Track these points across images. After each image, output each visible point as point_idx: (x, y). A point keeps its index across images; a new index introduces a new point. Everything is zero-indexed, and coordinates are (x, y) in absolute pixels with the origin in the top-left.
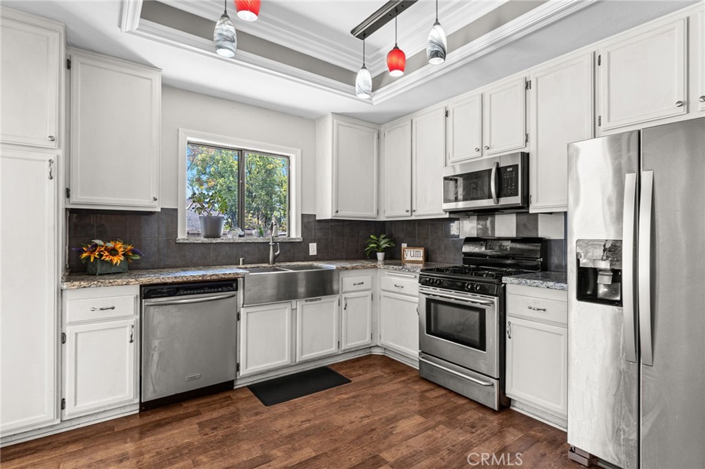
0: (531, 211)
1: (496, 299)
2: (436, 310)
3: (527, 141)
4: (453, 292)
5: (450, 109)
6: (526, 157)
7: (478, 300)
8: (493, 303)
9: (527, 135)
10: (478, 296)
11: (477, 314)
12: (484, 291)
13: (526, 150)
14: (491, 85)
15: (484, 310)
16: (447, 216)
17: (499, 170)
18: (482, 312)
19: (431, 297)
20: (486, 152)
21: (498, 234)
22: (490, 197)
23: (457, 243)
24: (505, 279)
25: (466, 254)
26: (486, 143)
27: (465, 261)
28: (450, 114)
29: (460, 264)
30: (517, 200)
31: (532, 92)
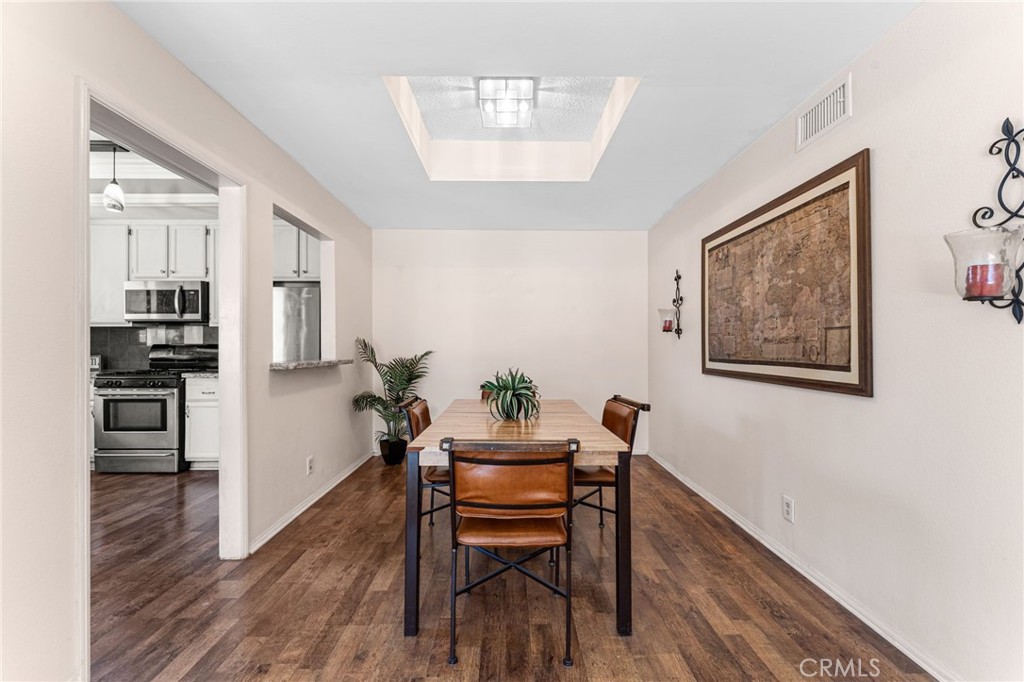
0: (211, 325)
1: (175, 391)
2: (116, 409)
3: (207, 273)
4: (135, 390)
5: (133, 228)
6: (205, 286)
7: (160, 393)
8: (173, 393)
9: (207, 269)
10: (160, 390)
11: (159, 404)
12: (164, 386)
13: (206, 280)
14: (176, 222)
15: (165, 400)
16: (131, 325)
17: (182, 292)
18: (163, 403)
19: (110, 397)
20: (171, 275)
21: (187, 342)
22: (174, 312)
23: (145, 350)
24: (183, 375)
25: (152, 359)
26: (172, 268)
27: (151, 365)
28: (134, 232)
29: (147, 367)
30: (198, 316)
31: (211, 238)
